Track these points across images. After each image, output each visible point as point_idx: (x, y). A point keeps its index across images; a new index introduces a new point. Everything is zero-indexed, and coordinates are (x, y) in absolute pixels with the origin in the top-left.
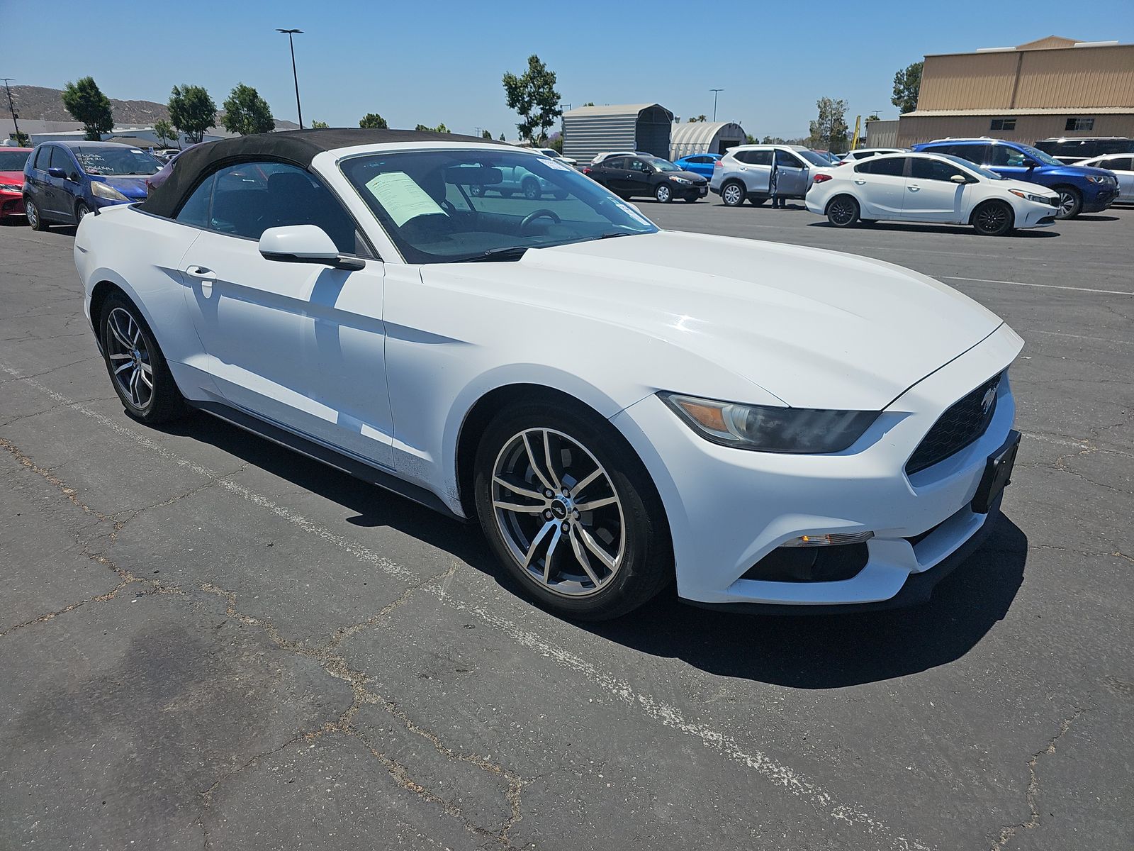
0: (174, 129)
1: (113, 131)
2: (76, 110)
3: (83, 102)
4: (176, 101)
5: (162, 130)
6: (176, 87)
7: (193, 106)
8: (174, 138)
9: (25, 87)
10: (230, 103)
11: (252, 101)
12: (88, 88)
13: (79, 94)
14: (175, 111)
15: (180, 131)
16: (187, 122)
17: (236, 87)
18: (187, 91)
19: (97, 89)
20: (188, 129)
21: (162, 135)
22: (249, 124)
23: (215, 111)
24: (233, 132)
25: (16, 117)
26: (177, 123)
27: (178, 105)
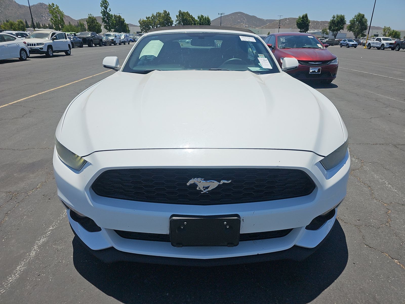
0: (328, 31)
1: (308, 32)
2: (299, 25)
3: (302, 22)
4: (332, 21)
5: (324, 31)
6: (334, 15)
7: (338, 22)
8: (327, 34)
9: (291, 18)
10: (352, 20)
11: (361, 19)
12: (305, 17)
13: (301, 20)
14: (331, 24)
15: (330, 31)
16: (334, 28)
17: (357, 14)
18: (338, 16)
19: (307, 17)
20: (333, 31)
21: (323, 33)
22: (357, 28)
23: (345, 24)
24: (350, 31)
25: (280, 28)
26: (330, 28)
27: (332, 22)
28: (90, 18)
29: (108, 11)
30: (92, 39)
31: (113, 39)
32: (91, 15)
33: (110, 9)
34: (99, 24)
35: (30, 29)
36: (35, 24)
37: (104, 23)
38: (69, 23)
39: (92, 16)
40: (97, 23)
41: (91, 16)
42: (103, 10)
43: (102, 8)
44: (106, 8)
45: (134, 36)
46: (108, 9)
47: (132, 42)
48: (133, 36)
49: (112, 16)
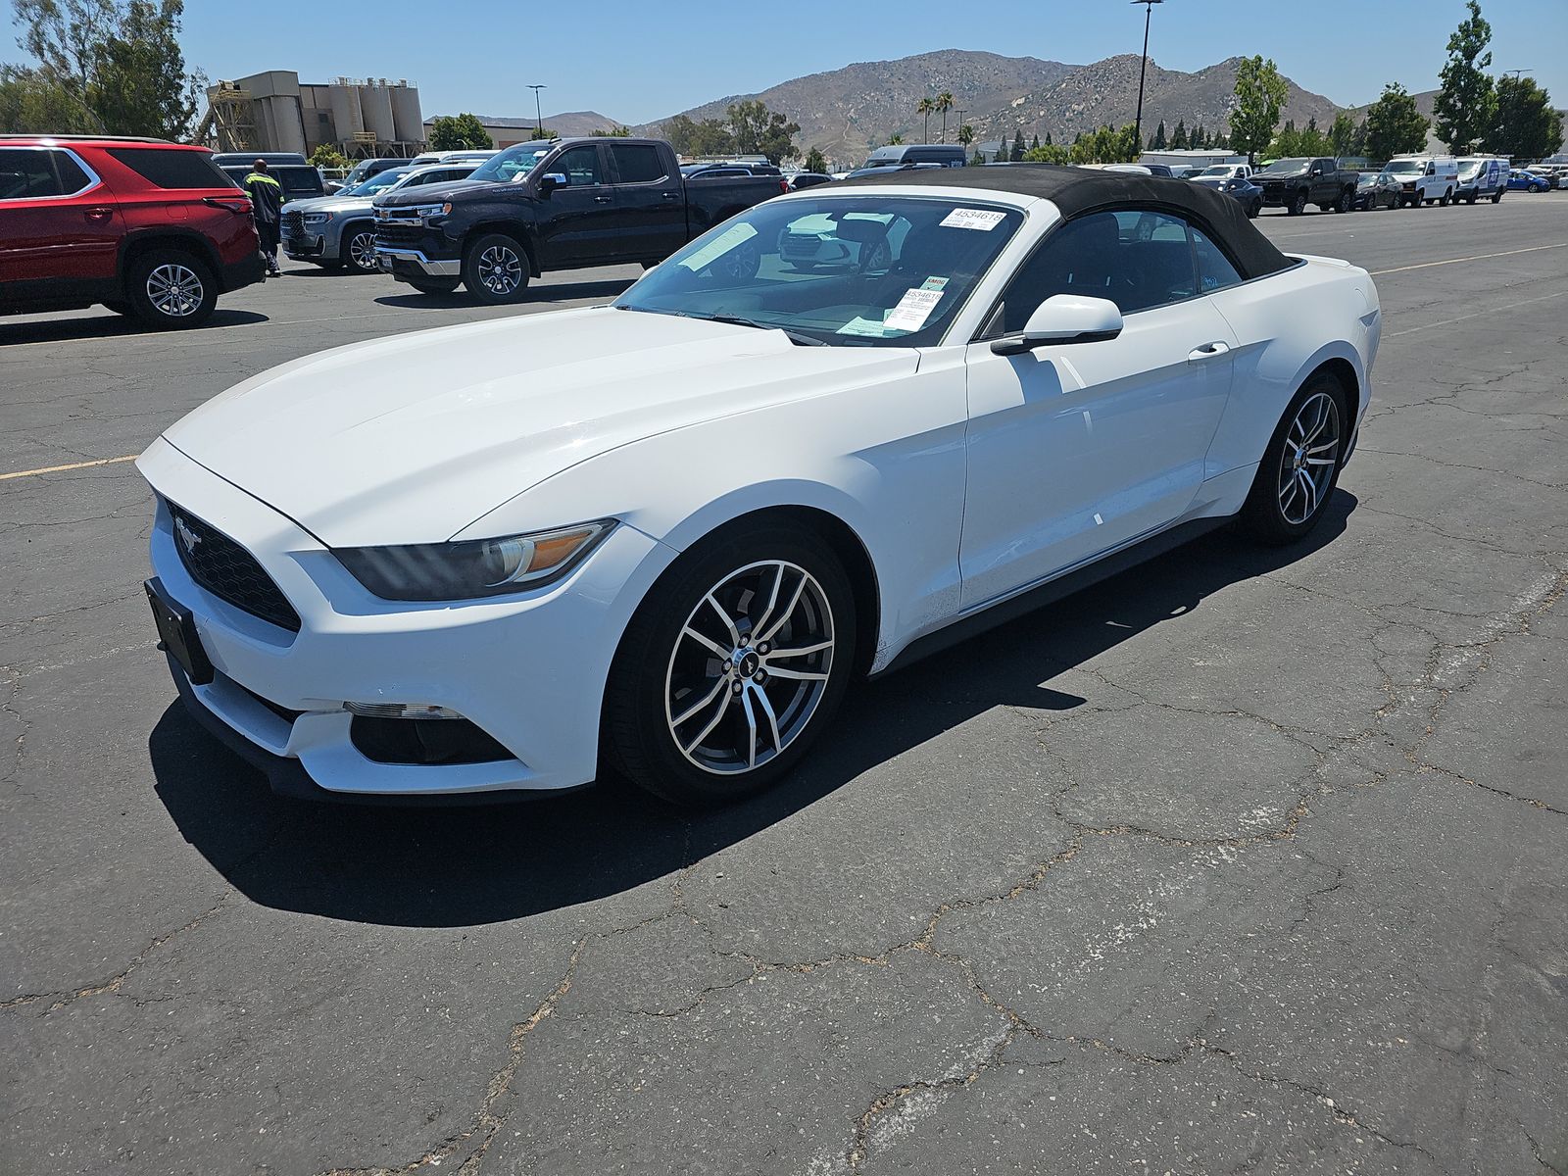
28: (1387, 98)
29: (1475, 65)
30: (1308, 184)
31: (1414, 184)
32: (1396, 85)
33: (1489, 55)
34: (1422, 120)
35: (1165, 153)
36: (1188, 135)
37: (1442, 117)
38: (1312, 123)
39: (1401, 91)
40: (1413, 117)
41: (1395, 91)
42: (1452, 64)
43: (1453, 56)
44: (1470, 54)
45: (1556, 165)
46: (1479, 57)
47: (1538, 191)
48: (1552, 165)
49: (1489, 83)
